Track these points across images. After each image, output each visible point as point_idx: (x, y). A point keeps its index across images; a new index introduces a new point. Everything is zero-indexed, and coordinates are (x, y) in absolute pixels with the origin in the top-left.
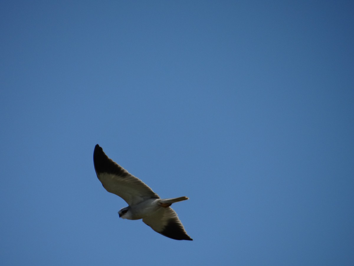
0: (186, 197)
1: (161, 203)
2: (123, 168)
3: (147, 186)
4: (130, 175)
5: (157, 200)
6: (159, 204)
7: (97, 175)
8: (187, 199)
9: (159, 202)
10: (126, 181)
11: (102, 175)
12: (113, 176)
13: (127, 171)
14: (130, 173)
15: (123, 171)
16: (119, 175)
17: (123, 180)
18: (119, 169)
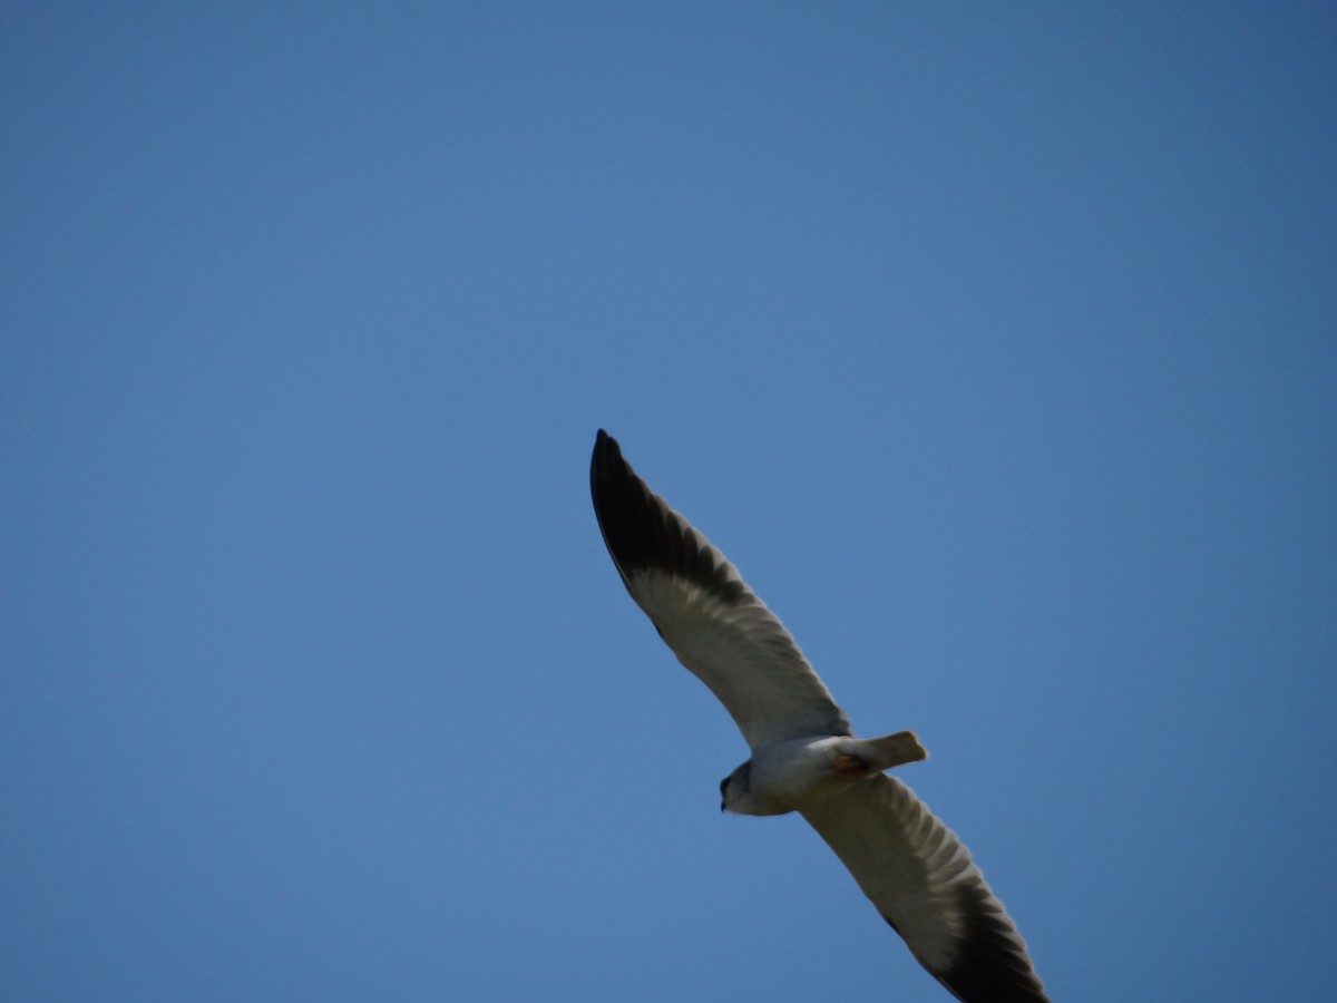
2: (721, 557)
3: (813, 672)
4: (750, 599)
10: (745, 627)
11: (642, 579)
12: (694, 594)
13: (735, 574)
14: (749, 589)
15: (723, 570)
16: (713, 593)
17: (730, 620)
18: (707, 556)
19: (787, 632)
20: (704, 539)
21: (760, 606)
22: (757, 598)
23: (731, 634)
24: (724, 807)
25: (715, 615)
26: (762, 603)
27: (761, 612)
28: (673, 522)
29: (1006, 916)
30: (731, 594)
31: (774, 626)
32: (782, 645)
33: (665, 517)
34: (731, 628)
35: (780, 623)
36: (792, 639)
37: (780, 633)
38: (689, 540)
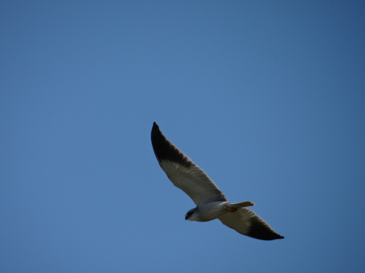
0: (252, 203)
1: (227, 207)
2: (185, 155)
3: (213, 182)
4: (194, 165)
5: (224, 203)
6: (225, 207)
7: (159, 162)
8: (252, 205)
9: (225, 205)
10: (192, 173)
11: (164, 163)
12: (177, 166)
13: (189, 159)
14: (193, 163)
15: (186, 159)
16: (183, 165)
17: (188, 172)
18: (181, 156)
19: (205, 173)
20: (181, 151)
21: (197, 167)
22: (196, 165)
23: (188, 176)
24: (186, 219)
25: (184, 171)
26: (197, 166)
27: (197, 168)
28: (173, 147)
29: (263, 221)
30: (188, 165)
31: (201, 172)
33: (170, 146)
35: (203, 170)
36: (206, 174)
37: (203, 173)
38: (177, 152)
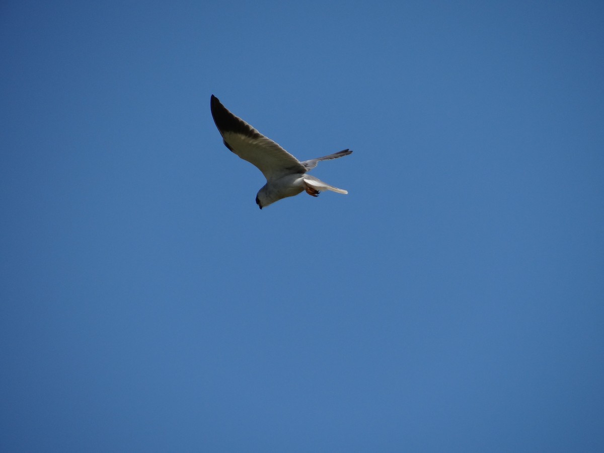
4: (262, 137)
10: (261, 144)
11: (227, 134)
12: (243, 137)
13: (257, 131)
15: (253, 131)
16: (249, 136)
18: (247, 127)
23: (257, 146)
24: (261, 208)
25: (250, 142)
28: (237, 120)
30: (256, 136)
31: (272, 142)
32: (275, 147)
34: (256, 144)
38: (242, 123)
